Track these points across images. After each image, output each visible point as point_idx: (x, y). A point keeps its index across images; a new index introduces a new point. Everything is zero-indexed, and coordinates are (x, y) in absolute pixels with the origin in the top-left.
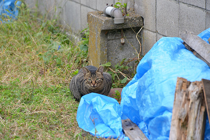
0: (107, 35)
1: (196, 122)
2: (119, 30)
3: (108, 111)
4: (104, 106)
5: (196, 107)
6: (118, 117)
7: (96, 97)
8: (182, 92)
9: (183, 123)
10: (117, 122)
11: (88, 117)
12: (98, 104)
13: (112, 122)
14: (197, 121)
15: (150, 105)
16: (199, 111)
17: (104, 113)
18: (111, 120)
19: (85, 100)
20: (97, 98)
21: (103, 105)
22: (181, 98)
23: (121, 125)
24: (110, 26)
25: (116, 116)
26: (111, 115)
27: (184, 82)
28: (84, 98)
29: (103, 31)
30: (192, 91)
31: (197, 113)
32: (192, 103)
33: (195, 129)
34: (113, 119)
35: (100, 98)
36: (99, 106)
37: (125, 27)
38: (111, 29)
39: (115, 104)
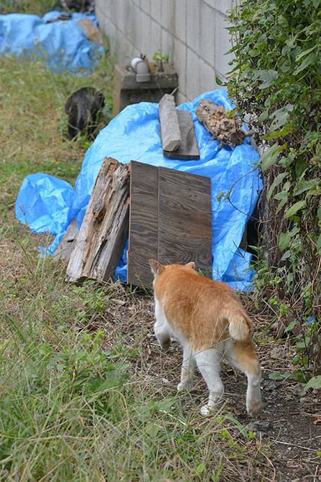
0: (129, 96)
1: (114, 218)
2: (146, 91)
3: (54, 198)
4: (52, 191)
5: (119, 198)
6: (65, 207)
7: (43, 179)
8: (106, 177)
9: (97, 218)
10: (63, 213)
11: (33, 204)
12: (45, 189)
13: (57, 213)
14: (117, 217)
15: (79, 192)
16: (123, 203)
17: (49, 201)
18: (56, 211)
19: (29, 183)
20: (45, 181)
21: (50, 190)
22: (103, 185)
23: (66, 218)
24: (130, 85)
25: (63, 206)
26: (57, 204)
27: (111, 163)
28: (28, 179)
29: (123, 91)
30: (118, 177)
31: (118, 207)
32: (114, 192)
33: (112, 227)
34: (60, 209)
35: (49, 181)
36: (46, 192)
37: (152, 87)
38: (133, 88)
39: (68, 191)
